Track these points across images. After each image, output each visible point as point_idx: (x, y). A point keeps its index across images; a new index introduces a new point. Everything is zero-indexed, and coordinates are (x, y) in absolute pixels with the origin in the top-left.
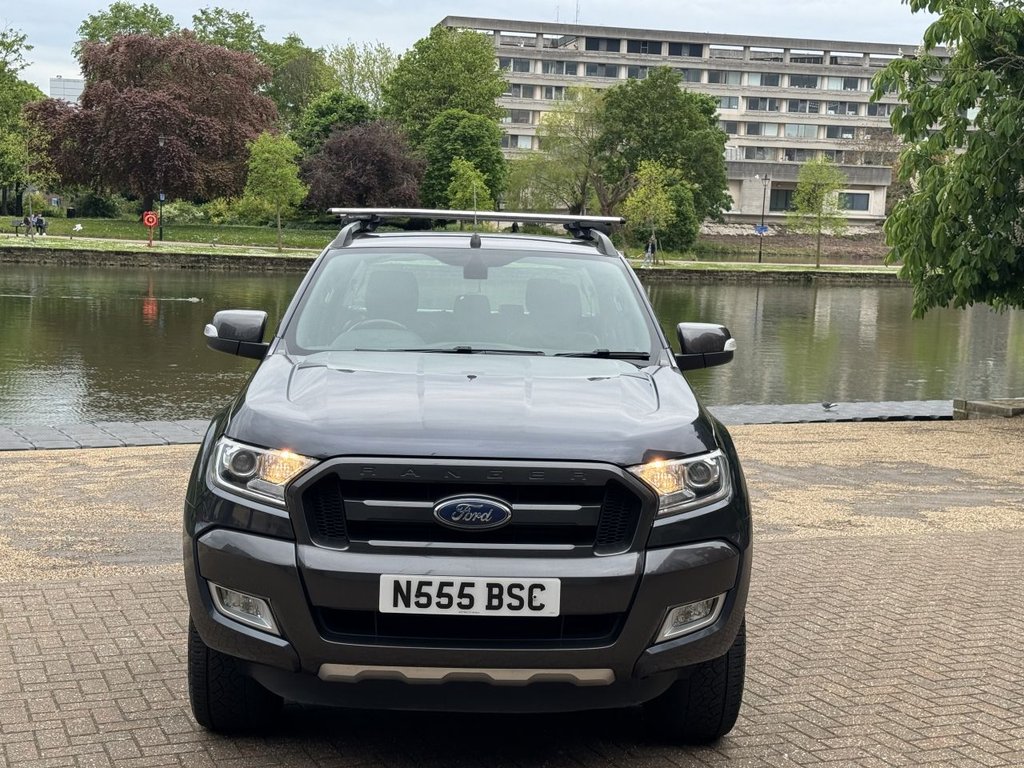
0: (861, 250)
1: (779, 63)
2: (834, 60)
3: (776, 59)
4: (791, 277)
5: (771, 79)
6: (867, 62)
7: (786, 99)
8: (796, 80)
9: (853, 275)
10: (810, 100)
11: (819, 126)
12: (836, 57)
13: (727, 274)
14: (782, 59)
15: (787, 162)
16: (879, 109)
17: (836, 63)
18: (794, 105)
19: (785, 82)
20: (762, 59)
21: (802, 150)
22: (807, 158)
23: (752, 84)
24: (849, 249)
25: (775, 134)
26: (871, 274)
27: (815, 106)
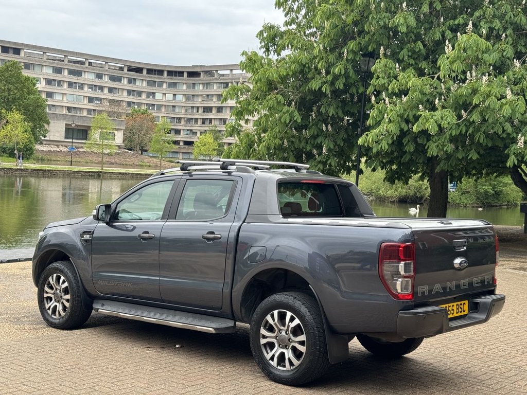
0: (113, 161)
1: (61, 62)
2: (90, 64)
3: (60, 60)
4: (90, 174)
5: (58, 71)
6: (107, 66)
7: (67, 81)
8: (71, 72)
9: (120, 173)
10: (79, 83)
11: (84, 96)
12: (91, 63)
13: (58, 172)
14: (63, 61)
15: (68, 113)
16: (114, 90)
17: (91, 65)
18: (71, 85)
19: (66, 73)
20: (53, 60)
21: (75, 108)
22: (78, 112)
23: (48, 72)
24: (107, 160)
25: (61, 99)
26: (129, 173)
27: (81, 86)
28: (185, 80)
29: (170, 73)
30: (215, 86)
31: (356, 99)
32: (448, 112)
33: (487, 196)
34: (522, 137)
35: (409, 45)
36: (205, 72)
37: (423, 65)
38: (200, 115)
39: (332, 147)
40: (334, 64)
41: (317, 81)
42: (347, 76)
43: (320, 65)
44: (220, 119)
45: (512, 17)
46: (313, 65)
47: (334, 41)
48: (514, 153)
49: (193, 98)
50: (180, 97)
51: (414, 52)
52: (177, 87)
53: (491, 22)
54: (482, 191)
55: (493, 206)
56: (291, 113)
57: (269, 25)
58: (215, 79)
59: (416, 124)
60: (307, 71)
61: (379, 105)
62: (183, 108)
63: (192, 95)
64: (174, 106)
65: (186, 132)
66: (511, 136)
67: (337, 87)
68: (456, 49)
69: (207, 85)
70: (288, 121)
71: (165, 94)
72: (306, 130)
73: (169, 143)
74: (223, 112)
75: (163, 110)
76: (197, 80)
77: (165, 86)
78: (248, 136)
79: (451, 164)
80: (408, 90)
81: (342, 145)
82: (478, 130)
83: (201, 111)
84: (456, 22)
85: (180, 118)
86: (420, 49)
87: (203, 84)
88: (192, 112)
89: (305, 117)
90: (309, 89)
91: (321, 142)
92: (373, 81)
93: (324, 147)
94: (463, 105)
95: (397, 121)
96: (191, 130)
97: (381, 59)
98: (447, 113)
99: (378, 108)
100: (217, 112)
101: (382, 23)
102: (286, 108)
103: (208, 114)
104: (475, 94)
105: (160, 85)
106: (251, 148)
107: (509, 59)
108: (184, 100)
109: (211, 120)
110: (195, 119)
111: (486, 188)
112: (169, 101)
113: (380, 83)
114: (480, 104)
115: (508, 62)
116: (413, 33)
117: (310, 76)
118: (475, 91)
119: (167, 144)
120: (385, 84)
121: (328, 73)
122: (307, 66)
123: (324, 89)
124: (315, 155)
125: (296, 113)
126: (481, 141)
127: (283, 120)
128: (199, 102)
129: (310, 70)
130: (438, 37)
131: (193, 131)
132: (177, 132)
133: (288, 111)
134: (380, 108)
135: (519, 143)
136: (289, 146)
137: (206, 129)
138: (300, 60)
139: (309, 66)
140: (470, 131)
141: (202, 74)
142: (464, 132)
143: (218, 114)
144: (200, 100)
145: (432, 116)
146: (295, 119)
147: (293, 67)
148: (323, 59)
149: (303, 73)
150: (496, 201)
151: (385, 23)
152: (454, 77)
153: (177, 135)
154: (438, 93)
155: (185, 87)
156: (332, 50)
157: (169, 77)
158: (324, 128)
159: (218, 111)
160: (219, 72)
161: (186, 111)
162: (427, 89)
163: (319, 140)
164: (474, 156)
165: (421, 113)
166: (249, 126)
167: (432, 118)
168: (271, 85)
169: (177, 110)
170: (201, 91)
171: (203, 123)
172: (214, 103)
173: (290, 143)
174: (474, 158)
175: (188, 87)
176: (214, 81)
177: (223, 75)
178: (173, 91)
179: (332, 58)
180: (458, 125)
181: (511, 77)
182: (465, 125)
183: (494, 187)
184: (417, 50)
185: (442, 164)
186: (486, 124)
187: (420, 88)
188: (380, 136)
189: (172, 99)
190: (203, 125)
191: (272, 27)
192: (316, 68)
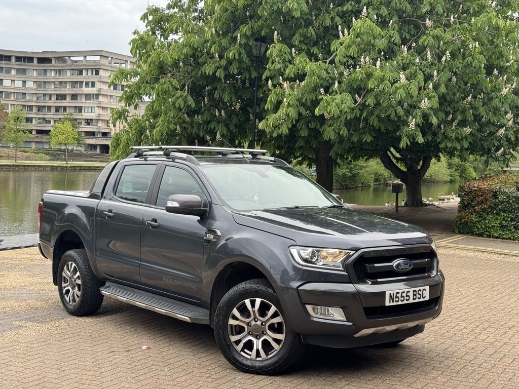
28: (35, 66)
29: (19, 59)
30: (69, 73)
31: (247, 85)
32: (347, 95)
33: (345, 179)
34: (412, 119)
35: (301, 31)
36: (57, 58)
37: (315, 50)
38: (53, 103)
39: (225, 133)
40: (227, 49)
41: (210, 66)
42: (240, 61)
43: (213, 49)
44: (75, 107)
45: (398, 5)
46: (205, 50)
47: (225, 25)
48: (406, 135)
49: (45, 85)
50: (30, 84)
51: (306, 37)
52: (27, 74)
53: (379, 9)
54: (341, 174)
55: (350, 188)
56: (184, 98)
57: (154, 7)
58: (68, 66)
59: (318, 107)
60: (199, 56)
61: (276, 89)
62: (34, 95)
63: (44, 82)
64: (24, 94)
65: (38, 121)
66: (402, 119)
67: (231, 72)
68: (351, 33)
69: (60, 71)
70: (183, 106)
71: (14, 81)
72: (198, 116)
73: (24, 132)
74: (78, 99)
75: (12, 98)
76: (49, 67)
77: (13, 72)
78: (138, 122)
79: (344, 147)
80: (305, 75)
81: (234, 131)
82: (371, 113)
83: (54, 98)
84: (345, 8)
85: (30, 106)
86: (312, 34)
87: (56, 70)
88: (44, 99)
89: (197, 102)
90: (201, 74)
91: (215, 128)
92: (269, 66)
93: (218, 133)
94: (358, 89)
95: (296, 105)
96: (44, 119)
97: (275, 43)
98: (346, 97)
99: (275, 92)
100: (57, 99)
101: (275, 8)
102: (179, 93)
103: (61, 101)
104: (369, 79)
105: (8, 71)
106: (142, 134)
107: (396, 44)
108: (34, 87)
109: (65, 108)
110: (48, 106)
111: (344, 171)
112: (18, 88)
113: (276, 68)
114: (375, 88)
115: (396, 48)
116: (303, 18)
117: (201, 60)
118: (369, 76)
119: (22, 133)
120: (280, 68)
121: (221, 57)
122: (199, 50)
123: (218, 74)
124: (207, 141)
125: (190, 98)
126: (375, 125)
127: (177, 106)
128: (51, 89)
129: (203, 54)
130: (328, 23)
131: (46, 119)
132: (29, 120)
133: (181, 96)
134: (278, 92)
135: (411, 125)
136: (182, 132)
137: (61, 117)
138: (192, 44)
139: (200, 50)
140: (364, 115)
141: (53, 61)
142: (358, 116)
143: (73, 101)
144: (53, 87)
145: (333, 100)
146: (189, 104)
147: (185, 51)
148: (215, 43)
149: (195, 57)
150: (353, 183)
151: (278, 8)
152: (345, 62)
153: (29, 124)
154: (330, 78)
155: (35, 74)
156: (225, 34)
157: (18, 63)
158: (217, 114)
159: (72, 99)
160: (71, 58)
161: (38, 98)
162: (324, 74)
163: (212, 126)
164: (368, 138)
165: (323, 96)
166: (139, 112)
167: (333, 101)
168: (162, 69)
169: (28, 98)
170: (53, 78)
171: (57, 111)
172: (68, 90)
173: (183, 129)
174: (369, 141)
175: (39, 74)
176: (67, 68)
177: (76, 62)
178: (23, 77)
179: (225, 42)
180: (353, 109)
181: (400, 62)
182: (359, 109)
183: (351, 170)
184: (309, 35)
185: (335, 148)
186: (379, 108)
187: (317, 72)
188: (280, 120)
189: (22, 86)
190: (58, 113)
191: (156, 10)
192: (208, 53)
